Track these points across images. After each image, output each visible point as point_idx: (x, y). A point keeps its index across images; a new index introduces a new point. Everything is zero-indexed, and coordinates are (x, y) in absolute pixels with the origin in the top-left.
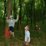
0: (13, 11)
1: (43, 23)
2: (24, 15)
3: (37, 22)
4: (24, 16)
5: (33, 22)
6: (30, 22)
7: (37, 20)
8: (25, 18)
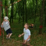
0: (4, 9)
1: (34, 21)
2: (16, 13)
3: (29, 20)
4: (16, 15)
5: (25, 21)
6: (22, 20)
7: (29, 18)
8: (17, 16)
